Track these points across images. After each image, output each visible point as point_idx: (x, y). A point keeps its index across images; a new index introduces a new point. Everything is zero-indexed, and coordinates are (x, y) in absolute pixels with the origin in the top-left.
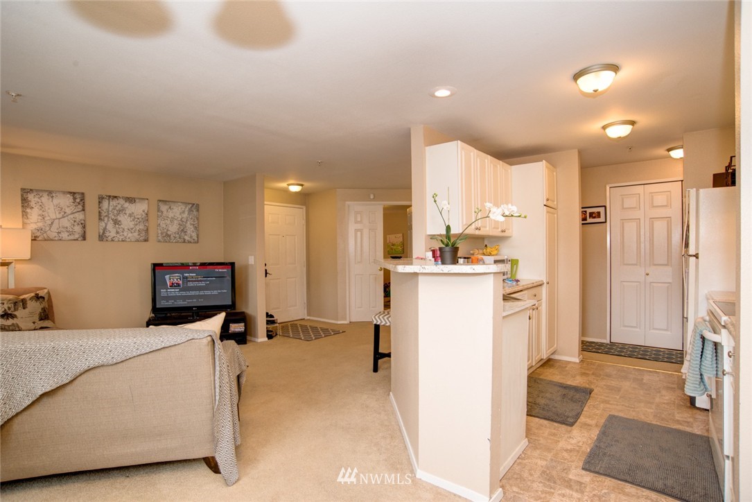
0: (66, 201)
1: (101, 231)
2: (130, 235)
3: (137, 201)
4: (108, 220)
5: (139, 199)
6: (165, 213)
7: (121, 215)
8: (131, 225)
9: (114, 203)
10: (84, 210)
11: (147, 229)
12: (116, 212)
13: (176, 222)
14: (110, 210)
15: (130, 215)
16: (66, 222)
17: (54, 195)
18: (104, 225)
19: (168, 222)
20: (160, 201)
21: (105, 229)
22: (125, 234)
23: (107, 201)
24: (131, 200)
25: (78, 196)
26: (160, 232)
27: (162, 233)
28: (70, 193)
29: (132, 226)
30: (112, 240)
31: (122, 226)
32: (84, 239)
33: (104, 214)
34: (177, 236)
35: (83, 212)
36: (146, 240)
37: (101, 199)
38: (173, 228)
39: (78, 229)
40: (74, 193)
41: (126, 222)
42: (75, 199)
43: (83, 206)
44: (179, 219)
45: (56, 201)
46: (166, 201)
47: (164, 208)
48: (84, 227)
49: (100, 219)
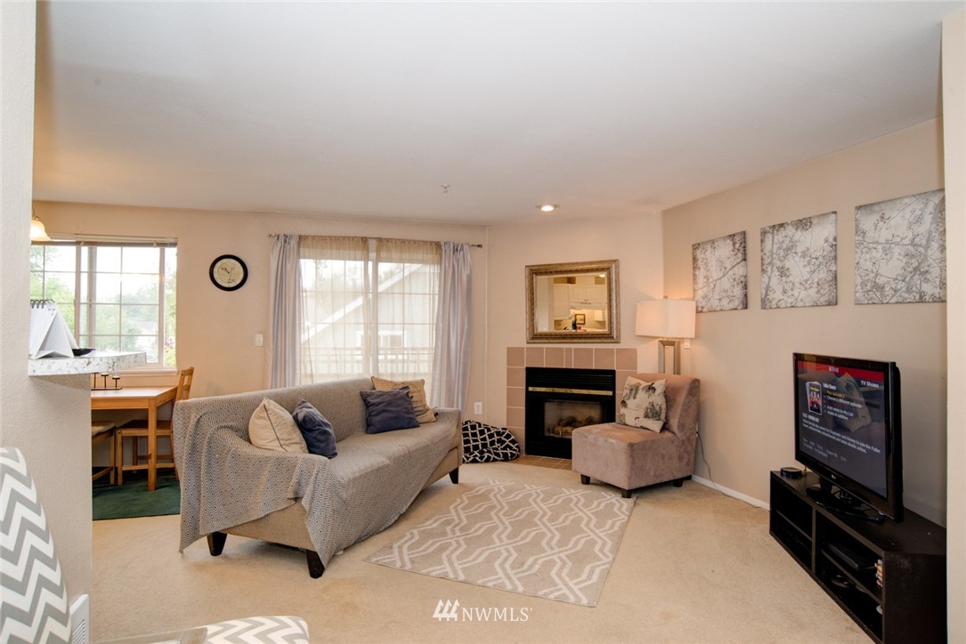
0: (725, 250)
1: (764, 291)
2: (803, 294)
3: (815, 221)
4: (772, 271)
5: (818, 216)
6: (870, 234)
7: (790, 257)
8: (805, 273)
9: (779, 236)
10: (745, 260)
11: (835, 278)
12: (782, 253)
13: (897, 250)
14: (775, 251)
15: (804, 255)
16: (726, 283)
17: (716, 244)
18: (767, 281)
19: (878, 254)
20: (859, 208)
21: (768, 287)
22: (796, 293)
23: (771, 235)
24: (804, 224)
25: (737, 239)
26: (859, 281)
27: (863, 284)
28: (730, 236)
29: (807, 276)
30: (778, 307)
31: (791, 278)
32: (746, 307)
33: (767, 261)
34: (901, 285)
35: (744, 262)
36: (833, 303)
37: (764, 233)
38: (891, 268)
39: (738, 291)
40: (734, 235)
41: (798, 268)
42: (734, 244)
43: (745, 254)
44: (906, 241)
45: (717, 253)
46: (872, 205)
47: (868, 222)
48: (745, 287)
49: (763, 270)
